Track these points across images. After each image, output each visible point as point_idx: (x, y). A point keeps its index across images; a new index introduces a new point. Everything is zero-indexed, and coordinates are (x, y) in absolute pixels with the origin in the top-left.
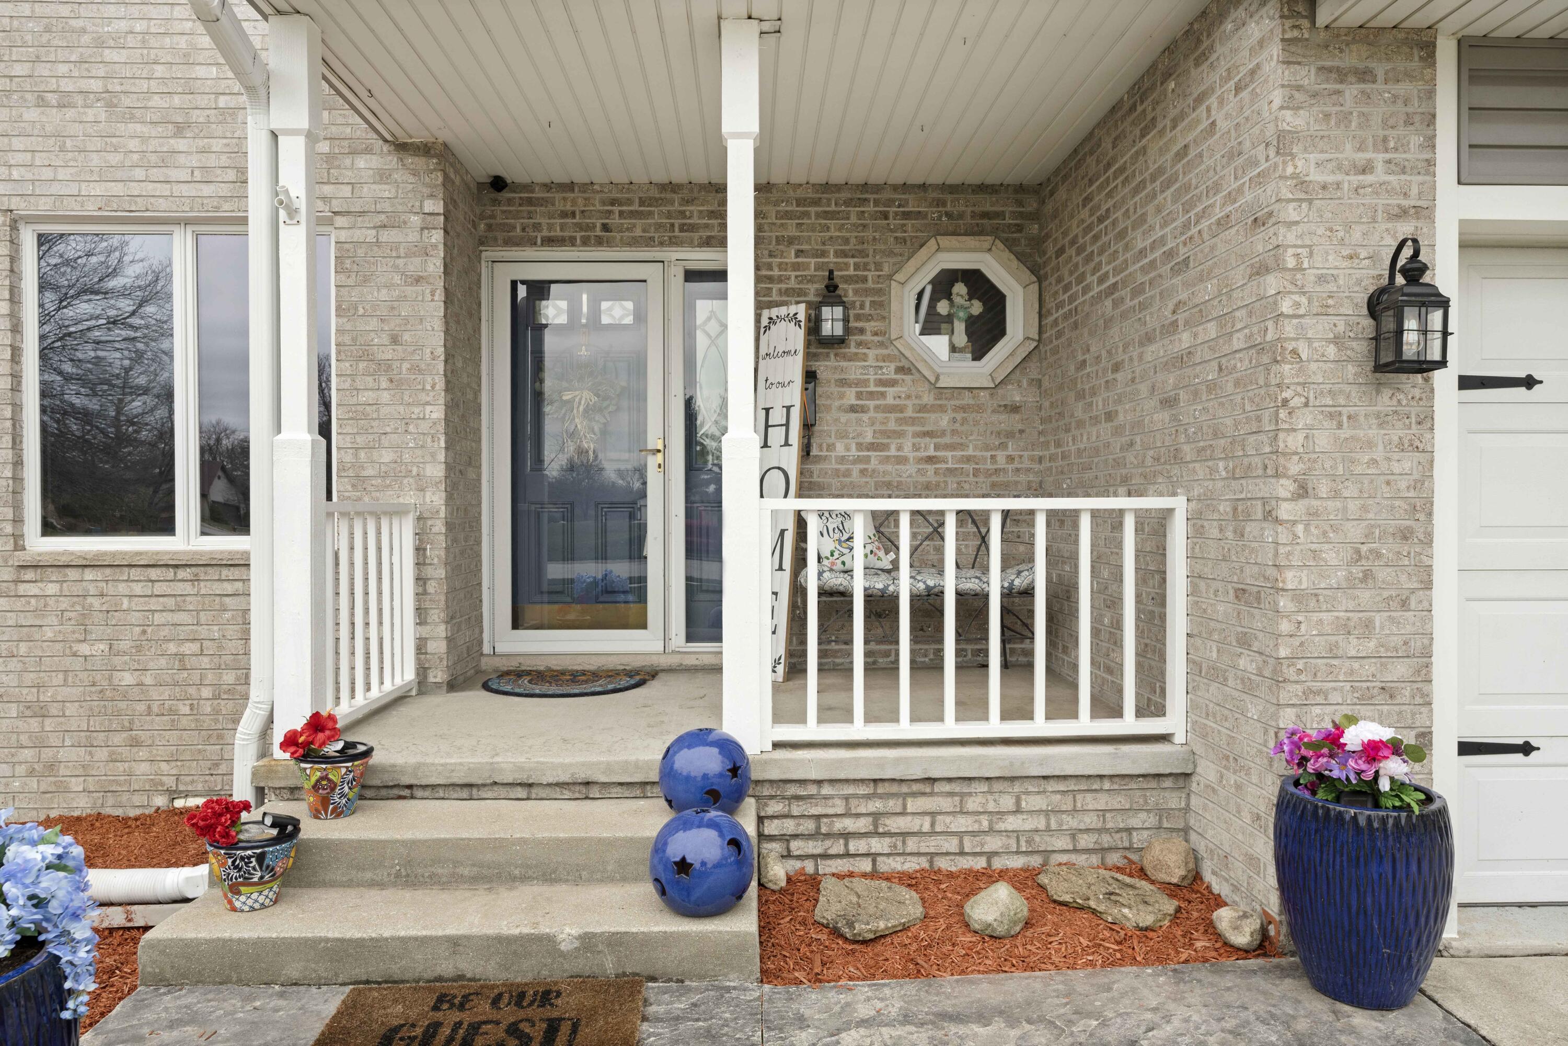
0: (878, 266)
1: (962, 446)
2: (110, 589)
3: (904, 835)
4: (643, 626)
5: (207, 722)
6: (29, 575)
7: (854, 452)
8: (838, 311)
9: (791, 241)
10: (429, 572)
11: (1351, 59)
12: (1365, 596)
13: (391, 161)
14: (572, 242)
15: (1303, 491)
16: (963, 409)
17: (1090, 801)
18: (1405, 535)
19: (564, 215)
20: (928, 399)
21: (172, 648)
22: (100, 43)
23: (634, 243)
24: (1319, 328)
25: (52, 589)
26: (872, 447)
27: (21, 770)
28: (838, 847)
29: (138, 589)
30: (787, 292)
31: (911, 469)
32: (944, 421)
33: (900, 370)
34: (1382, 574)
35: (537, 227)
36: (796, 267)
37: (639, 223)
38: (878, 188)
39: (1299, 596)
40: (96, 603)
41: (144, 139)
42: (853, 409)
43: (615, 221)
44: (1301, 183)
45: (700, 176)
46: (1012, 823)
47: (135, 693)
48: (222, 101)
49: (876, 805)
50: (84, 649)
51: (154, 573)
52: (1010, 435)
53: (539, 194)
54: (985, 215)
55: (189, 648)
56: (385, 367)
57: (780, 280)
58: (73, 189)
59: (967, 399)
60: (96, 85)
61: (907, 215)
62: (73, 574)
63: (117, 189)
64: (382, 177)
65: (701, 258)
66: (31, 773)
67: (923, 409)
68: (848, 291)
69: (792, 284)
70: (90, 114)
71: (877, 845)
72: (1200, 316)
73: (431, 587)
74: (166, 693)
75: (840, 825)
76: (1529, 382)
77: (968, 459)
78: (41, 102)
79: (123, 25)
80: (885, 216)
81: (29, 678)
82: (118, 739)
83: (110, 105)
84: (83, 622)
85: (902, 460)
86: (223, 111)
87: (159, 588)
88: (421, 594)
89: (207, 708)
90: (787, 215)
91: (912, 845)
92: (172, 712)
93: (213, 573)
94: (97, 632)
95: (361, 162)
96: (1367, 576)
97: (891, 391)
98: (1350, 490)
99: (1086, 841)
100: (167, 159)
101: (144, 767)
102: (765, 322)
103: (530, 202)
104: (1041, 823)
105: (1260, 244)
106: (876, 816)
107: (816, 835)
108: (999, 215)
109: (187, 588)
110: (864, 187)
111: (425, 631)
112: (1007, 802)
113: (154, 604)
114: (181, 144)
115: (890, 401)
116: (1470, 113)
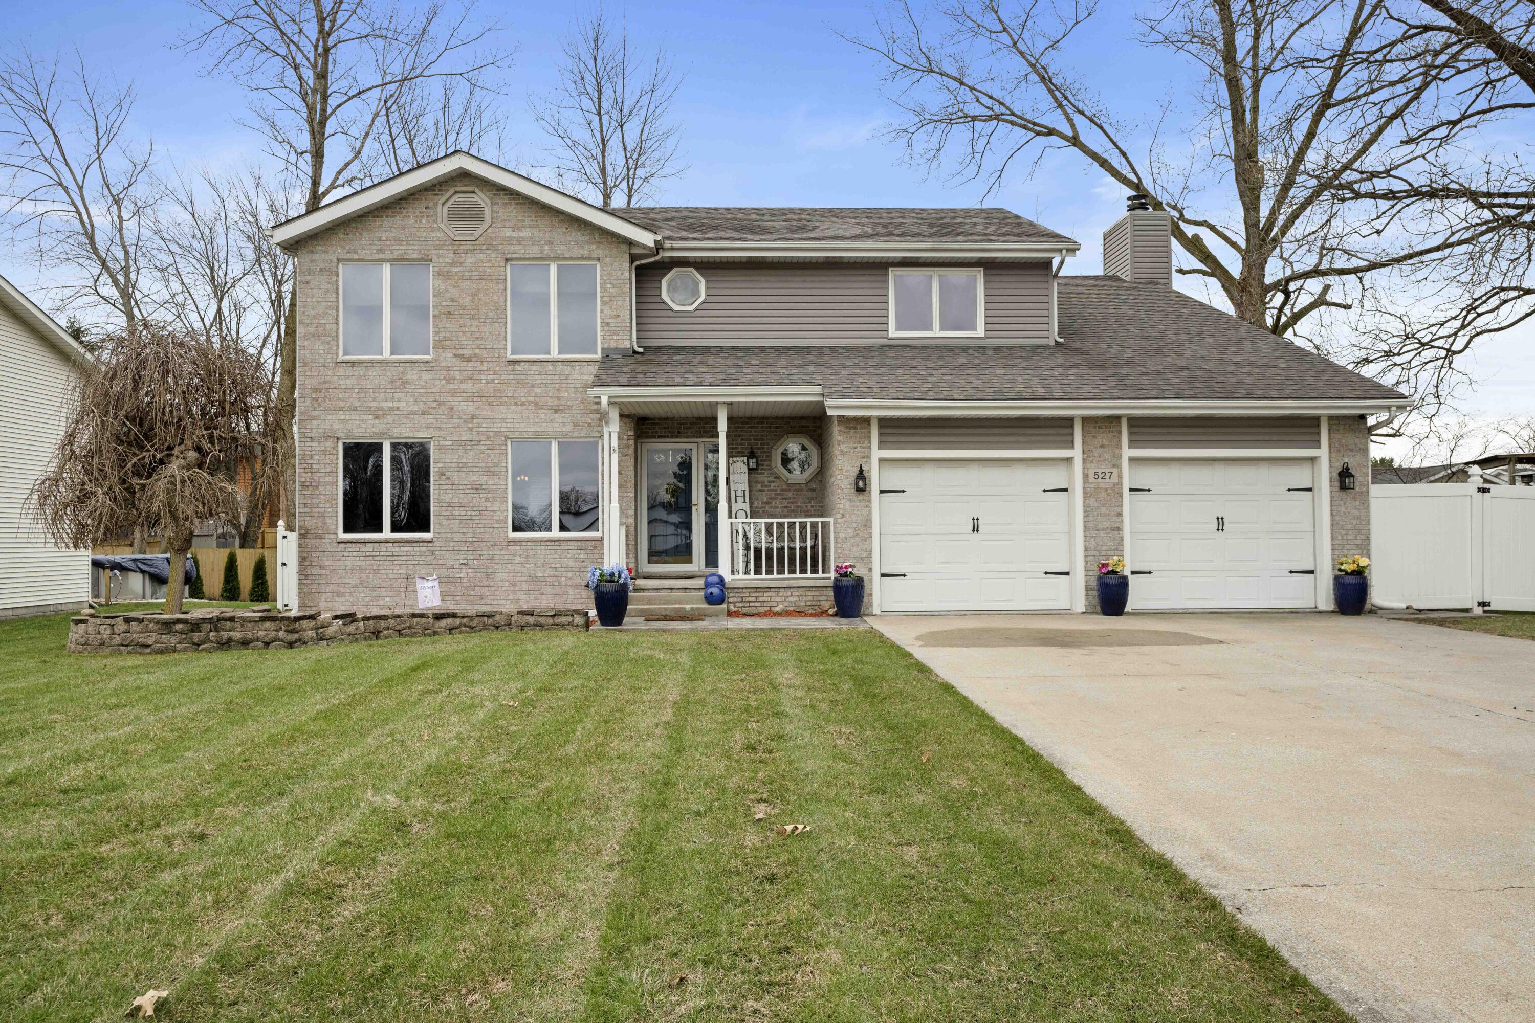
0: (768, 444)
1: (796, 503)
2: (535, 548)
3: (764, 602)
4: (691, 562)
5: (564, 588)
6: (511, 544)
7: (761, 505)
8: (754, 460)
9: (739, 436)
10: (630, 542)
11: (852, 425)
12: (857, 539)
14: (668, 437)
15: (843, 516)
16: (796, 490)
17: (809, 593)
18: (866, 526)
19: (665, 428)
20: (785, 487)
21: (553, 565)
22: (533, 386)
23: (688, 437)
24: (846, 482)
25: (518, 548)
26: (767, 503)
27: (509, 602)
28: (747, 605)
29: (543, 548)
30: (738, 452)
31: (779, 510)
32: (790, 494)
33: (776, 478)
34: (861, 534)
35: (656, 432)
36: (741, 444)
37: (690, 431)
38: (767, 418)
39: (842, 539)
40: (531, 552)
41: (546, 414)
42: (760, 491)
43: (681, 430)
44: (842, 451)
45: (709, 414)
46: (791, 599)
47: (542, 579)
48: (569, 403)
49: (756, 594)
50: (527, 566)
51: (548, 543)
52: (812, 499)
53: (657, 421)
54: (803, 427)
55: (558, 566)
57: (736, 448)
58: (525, 429)
59: (798, 487)
60: (532, 399)
61: (777, 427)
62: (524, 543)
63: (538, 429)
65: (709, 441)
66: (512, 603)
67: (783, 490)
68: (758, 453)
69: (740, 450)
70: (530, 407)
71: (757, 604)
72: (833, 474)
73: (630, 547)
74: (552, 579)
75: (748, 599)
76: (903, 491)
77: (798, 507)
78: (516, 404)
79: (540, 381)
80: (770, 427)
81: (511, 574)
82: (536, 593)
83: (536, 404)
84: (527, 558)
85: (777, 507)
86: (569, 406)
87: (549, 548)
88: (627, 549)
89: (564, 583)
90: (738, 427)
91: (766, 604)
92: (553, 585)
93: (565, 543)
94: (531, 561)
96: (857, 535)
97: (772, 485)
98: (853, 516)
99: (809, 603)
100: (552, 420)
101: (545, 601)
102: (731, 462)
103: (654, 424)
104: (797, 599)
105: (836, 462)
106: (757, 597)
107: (742, 602)
108: (807, 427)
109: (558, 548)
110: (763, 418)
111: (629, 560)
112: (789, 594)
113: (548, 552)
114: (556, 416)
115: (772, 488)
116: (880, 435)
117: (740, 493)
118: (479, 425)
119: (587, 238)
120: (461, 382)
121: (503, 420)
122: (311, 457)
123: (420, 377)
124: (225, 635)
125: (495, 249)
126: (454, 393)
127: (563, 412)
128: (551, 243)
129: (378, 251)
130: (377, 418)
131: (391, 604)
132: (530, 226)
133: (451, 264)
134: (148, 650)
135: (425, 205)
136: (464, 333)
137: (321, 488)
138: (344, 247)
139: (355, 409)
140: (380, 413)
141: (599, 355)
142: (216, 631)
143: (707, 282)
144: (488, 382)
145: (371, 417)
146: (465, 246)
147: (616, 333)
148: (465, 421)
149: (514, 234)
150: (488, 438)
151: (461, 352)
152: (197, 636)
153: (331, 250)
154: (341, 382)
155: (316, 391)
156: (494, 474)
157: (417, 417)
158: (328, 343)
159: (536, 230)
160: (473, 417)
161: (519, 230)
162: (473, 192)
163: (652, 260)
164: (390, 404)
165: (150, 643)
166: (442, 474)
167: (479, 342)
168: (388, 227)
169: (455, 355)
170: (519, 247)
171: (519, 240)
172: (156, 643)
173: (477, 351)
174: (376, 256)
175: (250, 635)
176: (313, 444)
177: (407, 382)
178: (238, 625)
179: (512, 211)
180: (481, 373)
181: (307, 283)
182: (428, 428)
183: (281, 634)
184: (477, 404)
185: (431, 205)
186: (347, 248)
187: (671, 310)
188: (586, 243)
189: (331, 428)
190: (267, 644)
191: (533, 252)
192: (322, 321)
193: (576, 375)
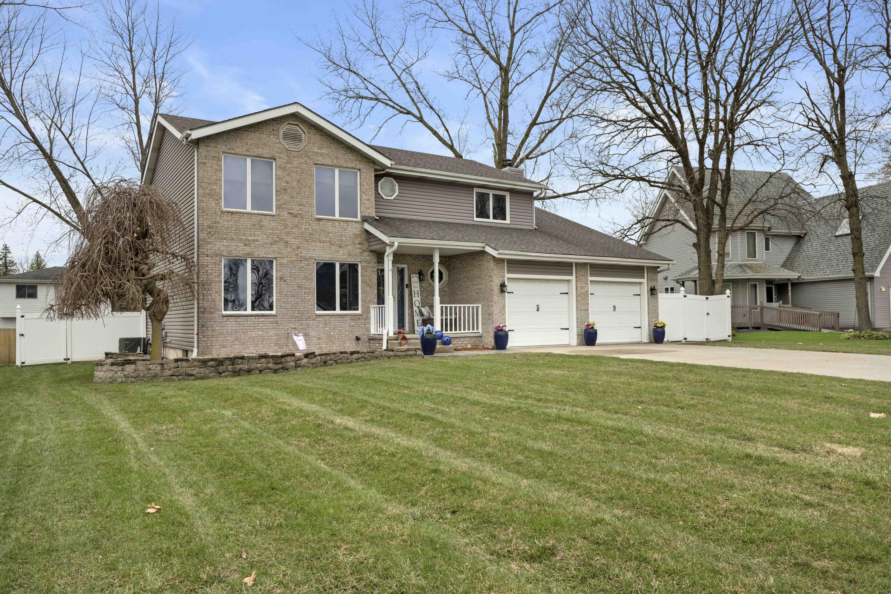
0: (426, 268)
2: (327, 319)
5: (343, 340)
6: (318, 317)
9: (414, 264)
11: (498, 262)
12: (500, 314)
13: (370, 253)
15: (495, 303)
18: (503, 308)
21: (338, 328)
22: (329, 233)
24: (495, 287)
25: (321, 319)
26: (426, 297)
27: (317, 348)
29: (331, 319)
33: (429, 285)
34: (502, 312)
36: (414, 268)
41: (335, 248)
42: (423, 291)
44: (494, 275)
46: (465, 342)
47: (333, 335)
48: (346, 243)
50: (326, 328)
51: (333, 317)
52: (445, 296)
54: (441, 261)
55: (341, 329)
56: (369, 285)
57: (412, 270)
58: (324, 256)
60: (328, 240)
62: (324, 317)
63: (331, 256)
64: (369, 256)
69: (414, 271)
70: (327, 244)
72: (483, 284)
74: (338, 335)
76: (513, 293)
78: (320, 242)
79: (332, 231)
80: (427, 260)
81: (318, 333)
82: (330, 343)
83: (330, 243)
84: (326, 324)
87: (334, 319)
90: (413, 260)
92: (339, 339)
93: (344, 317)
94: (328, 326)
95: (366, 253)
96: (500, 312)
97: (428, 288)
98: (499, 304)
100: (338, 252)
101: (335, 348)
104: (467, 342)
105: (490, 279)
108: (443, 261)
109: (341, 319)
110: (425, 256)
113: (336, 322)
114: (340, 249)
115: (428, 290)
116: (508, 267)
117: (416, 292)
118: (302, 253)
119: (354, 158)
120: (292, 228)
121: (314, 250)
122: (207, 266)
123: (270, 224)
124: (238, 367)
125: (309, 158)
126: (288, 234)
127: (343, 247)
128: (337, 158)
129: (246, 151)
130: (245, 245)
131: (253, 351)
132: (327, 148)
133: (286, 163)
134: (192, 378)
135: (272, 128)
136: (293, 202)
137: (213, 284)
138: (226, 146)
139: (233, 239)
140: (247, 242)
141: (359, 219)
142: (233, 365)
143: (399, 186)
144: (306, 229)
145: (242, 244)
146: (293, 154)
147: (369, 208)
148: (294, 250)
149: (319, 151)
150: (306, 260)
151: (291, 211)
152: (221, 369)
153: (219, 146)
154: (225, 223)
155: (210, 227)
156: (309, 279)
157: (268, 246)
158: (217, 200)
159: (330, 150)
160: (298, 248)
161: (321, 149)
162: (298, 125)
163: (382, 172)
164: (253, 238)
165: (194, 373)
166: (282, 278)
167: (301, 207)
168: (252, 138)
169: (289, 213)
170: (321, 158)
171: (322, 155)
172: (198, 373)
173: (300, 212)
174: (245, 153)
175: (253, 366)
176: (208, 258)
177: (262, 226)
178: (246, 361)
179: (317, 138)
180: (302, 224)
181: (205, 163)
182: (274, 252)
183: (270, 365)
184: (300, 241)
185: (275, 129)
186: (228, 147)
187: (383, 198)
188: (354, 160)
189: (219, 250)
190: (261, 371)
191: (328, 161)
192: (214, 187)
193: (349, 229)
